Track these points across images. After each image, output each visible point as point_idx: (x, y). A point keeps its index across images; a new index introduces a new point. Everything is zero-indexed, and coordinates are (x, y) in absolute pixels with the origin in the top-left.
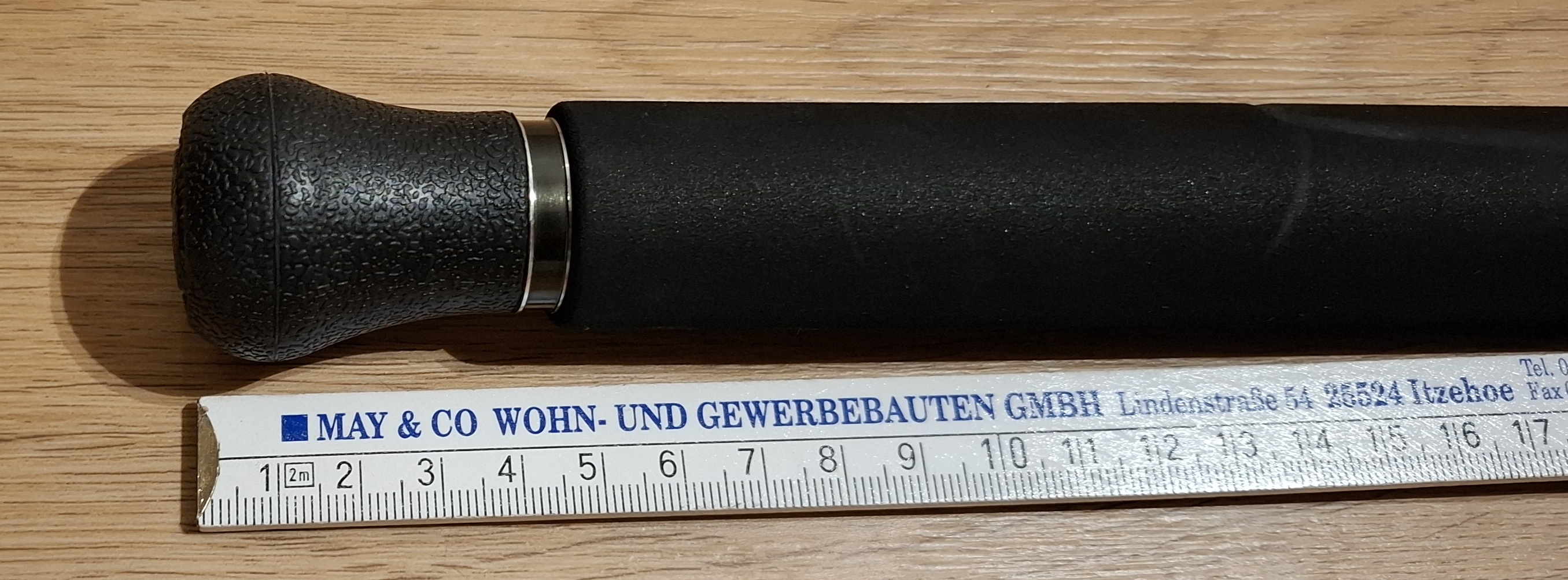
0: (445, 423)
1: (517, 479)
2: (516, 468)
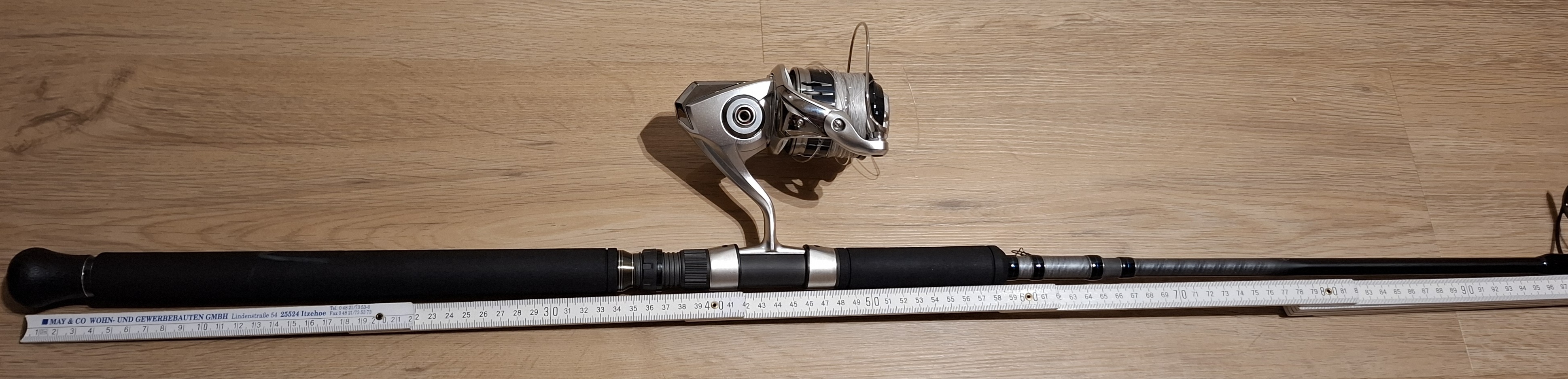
0: (79, 321)
1: (92, 333)
2: (92, 330)
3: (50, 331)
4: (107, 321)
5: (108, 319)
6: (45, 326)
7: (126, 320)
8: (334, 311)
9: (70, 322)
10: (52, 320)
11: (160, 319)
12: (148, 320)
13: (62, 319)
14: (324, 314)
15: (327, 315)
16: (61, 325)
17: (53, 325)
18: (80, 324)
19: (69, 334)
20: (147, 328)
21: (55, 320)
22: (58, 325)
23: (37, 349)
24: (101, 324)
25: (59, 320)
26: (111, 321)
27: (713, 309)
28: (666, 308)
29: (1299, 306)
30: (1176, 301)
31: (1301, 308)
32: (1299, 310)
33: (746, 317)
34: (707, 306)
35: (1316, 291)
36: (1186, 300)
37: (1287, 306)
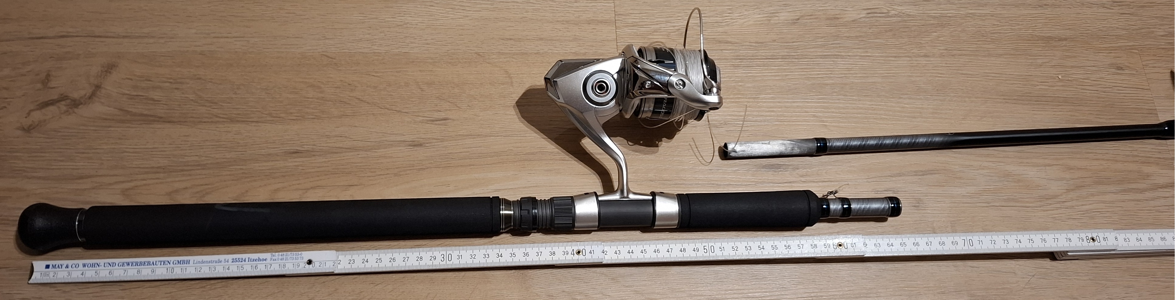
0: (74, 266)
1: (84, 276)
2: (84, 273)
3: (51, 274)
4: (96, 266)
5: (96, 264)
6: (47, 270)
7: (110, 266)
8: (274, 258)
9: (67, 267)
10: (53, 265)
11: (137, 264)
12: (127, 265)
13: (61, 265)
14: (265, 260)
15: (268, 261)
16: (60, 269)
17: (54, 269)
18: (75, 269)
19: (66, 276)
20: (126, 272)
21: (55, 265)
22: (58, 269)
23: (42, 288)
24: (91, 268)
25: (59, 265)
26: (99, 266)
27: (578, 256)
28: (540, 255)
29: (1068, 252)
30: (964, 248)
31: (1069, 254)
32: (1068, 255)
33: (604, 262)
34: (573, 253)
35: (1082, 239)
36: (973, 248)
37: (1057, 252)
